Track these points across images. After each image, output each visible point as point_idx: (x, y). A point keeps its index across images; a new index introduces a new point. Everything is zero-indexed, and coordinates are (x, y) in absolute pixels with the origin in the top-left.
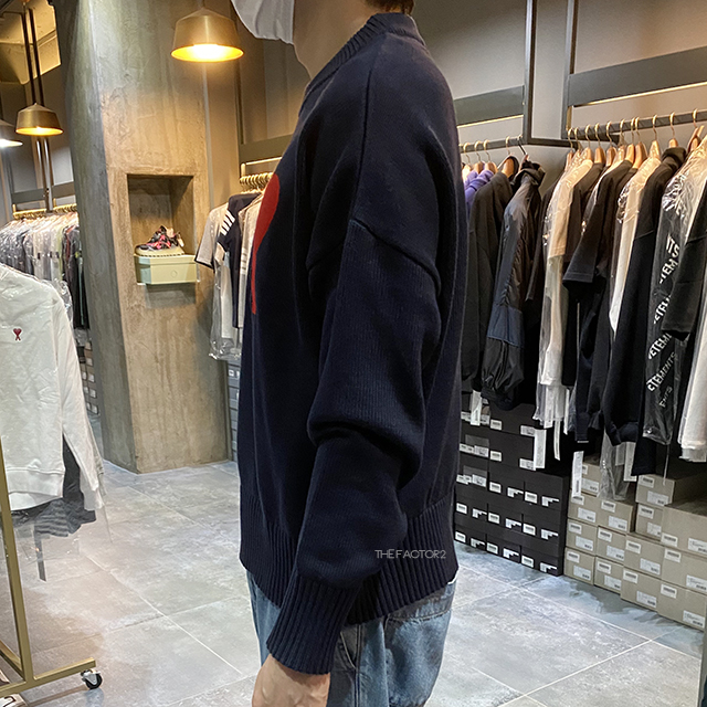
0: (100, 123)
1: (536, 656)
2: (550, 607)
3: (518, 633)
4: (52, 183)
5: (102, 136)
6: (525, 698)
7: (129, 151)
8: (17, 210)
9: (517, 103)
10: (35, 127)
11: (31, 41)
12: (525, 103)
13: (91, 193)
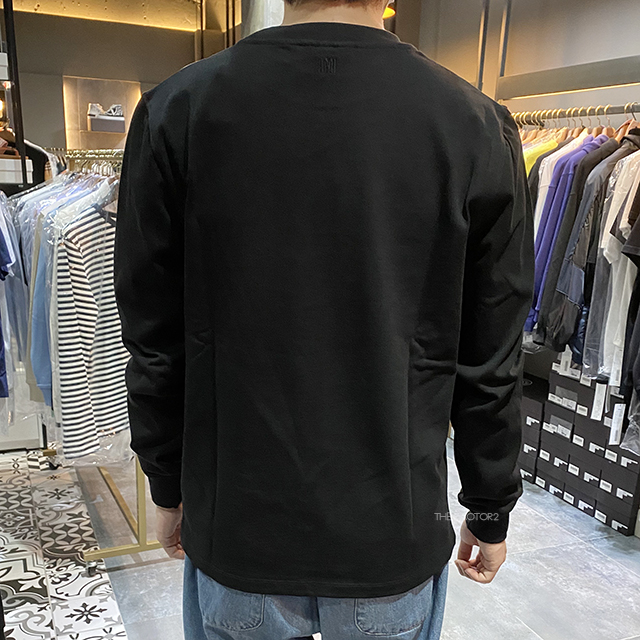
3: (572, 589)
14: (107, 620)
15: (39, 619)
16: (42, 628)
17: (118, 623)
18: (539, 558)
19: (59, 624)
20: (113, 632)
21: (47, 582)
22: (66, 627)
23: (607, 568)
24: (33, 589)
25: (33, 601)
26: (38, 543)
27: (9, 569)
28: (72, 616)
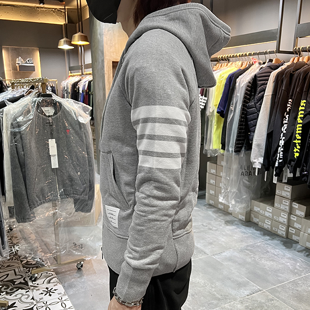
0: (103, 41)
1: (270, 273)
2: (277, 250)
3: (263, 262)
4: (84, 63)
5: (103, 46)
6: (264, 292)
7: (114, 52)
8: (71, 73)
9: (274, 36)
10: (79, 41)
11: (79, 7)
12: (278, 36)
13: (98, 68)
14: (59, 294)
15: (27, 296)
16: (29, 300)
17: (65, 295)
18: (247, 250)
19: (37, 298)
20: (63, 299)
21: (27, 279)
22: (40, 299)
24: (21, 283)
25: (22, 289)
26: (19, 262)
27: (8, 275)
28: (42, 294)
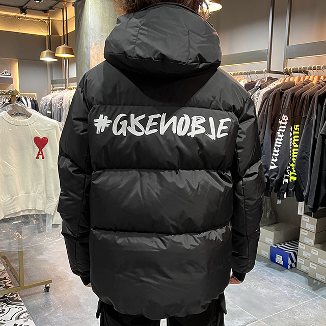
1: (266, 301)
4: (68, 77)
5: (90, 60)
6: (260, 322)
8: (53, 87)
10: (63, 54)
23: (273, 278)
